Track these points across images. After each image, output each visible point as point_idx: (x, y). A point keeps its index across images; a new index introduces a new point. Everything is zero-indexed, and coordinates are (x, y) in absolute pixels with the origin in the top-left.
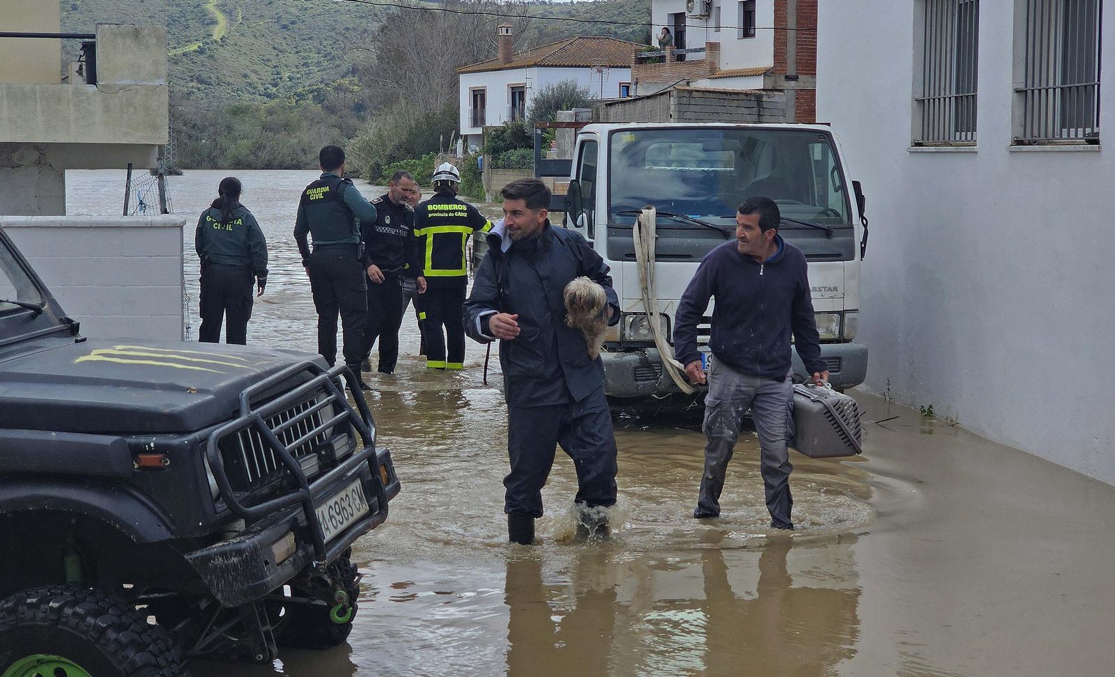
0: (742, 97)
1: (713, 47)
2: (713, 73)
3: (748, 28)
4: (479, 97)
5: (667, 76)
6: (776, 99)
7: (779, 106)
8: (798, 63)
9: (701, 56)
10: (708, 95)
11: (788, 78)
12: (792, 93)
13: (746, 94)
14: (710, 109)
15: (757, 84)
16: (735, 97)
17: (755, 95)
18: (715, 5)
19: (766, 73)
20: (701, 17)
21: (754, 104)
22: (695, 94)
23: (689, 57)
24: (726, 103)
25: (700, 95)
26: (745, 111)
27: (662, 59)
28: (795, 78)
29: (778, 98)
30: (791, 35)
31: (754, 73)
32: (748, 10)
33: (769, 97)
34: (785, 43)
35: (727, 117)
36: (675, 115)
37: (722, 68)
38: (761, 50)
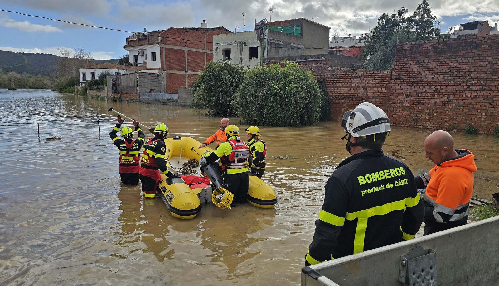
1: (145, 63)
2: (146, 69)
3: (154, 58)
4: (84, 74)
5: (134, 69)
7: (162, 77)
8: (166, 67)
9: (142, 65)
10: (146, 73)
11: (164, 70)
12: (165, 74)
13: (155, 74)
14: (146, 77)
15: (157, 71)
16: (152, 74)
17: (157, 74)
18: (145, 53)
19: (159, 69)
20: (141, 56)
21: (157, 76)
23: (139, 65)
24: (150, 76)
25: (144, 73)
26: (155, 78)
27: (132, 65)
28: (166, 70)
29: (162, 75)
30: (164, 60)
31: (156, 69)
32: (154, 55)
33: (160, 74)
34: (163, 62)
35: (151, 79)
36: (138, 78)
37: (148, 68)
38: (157, 64)
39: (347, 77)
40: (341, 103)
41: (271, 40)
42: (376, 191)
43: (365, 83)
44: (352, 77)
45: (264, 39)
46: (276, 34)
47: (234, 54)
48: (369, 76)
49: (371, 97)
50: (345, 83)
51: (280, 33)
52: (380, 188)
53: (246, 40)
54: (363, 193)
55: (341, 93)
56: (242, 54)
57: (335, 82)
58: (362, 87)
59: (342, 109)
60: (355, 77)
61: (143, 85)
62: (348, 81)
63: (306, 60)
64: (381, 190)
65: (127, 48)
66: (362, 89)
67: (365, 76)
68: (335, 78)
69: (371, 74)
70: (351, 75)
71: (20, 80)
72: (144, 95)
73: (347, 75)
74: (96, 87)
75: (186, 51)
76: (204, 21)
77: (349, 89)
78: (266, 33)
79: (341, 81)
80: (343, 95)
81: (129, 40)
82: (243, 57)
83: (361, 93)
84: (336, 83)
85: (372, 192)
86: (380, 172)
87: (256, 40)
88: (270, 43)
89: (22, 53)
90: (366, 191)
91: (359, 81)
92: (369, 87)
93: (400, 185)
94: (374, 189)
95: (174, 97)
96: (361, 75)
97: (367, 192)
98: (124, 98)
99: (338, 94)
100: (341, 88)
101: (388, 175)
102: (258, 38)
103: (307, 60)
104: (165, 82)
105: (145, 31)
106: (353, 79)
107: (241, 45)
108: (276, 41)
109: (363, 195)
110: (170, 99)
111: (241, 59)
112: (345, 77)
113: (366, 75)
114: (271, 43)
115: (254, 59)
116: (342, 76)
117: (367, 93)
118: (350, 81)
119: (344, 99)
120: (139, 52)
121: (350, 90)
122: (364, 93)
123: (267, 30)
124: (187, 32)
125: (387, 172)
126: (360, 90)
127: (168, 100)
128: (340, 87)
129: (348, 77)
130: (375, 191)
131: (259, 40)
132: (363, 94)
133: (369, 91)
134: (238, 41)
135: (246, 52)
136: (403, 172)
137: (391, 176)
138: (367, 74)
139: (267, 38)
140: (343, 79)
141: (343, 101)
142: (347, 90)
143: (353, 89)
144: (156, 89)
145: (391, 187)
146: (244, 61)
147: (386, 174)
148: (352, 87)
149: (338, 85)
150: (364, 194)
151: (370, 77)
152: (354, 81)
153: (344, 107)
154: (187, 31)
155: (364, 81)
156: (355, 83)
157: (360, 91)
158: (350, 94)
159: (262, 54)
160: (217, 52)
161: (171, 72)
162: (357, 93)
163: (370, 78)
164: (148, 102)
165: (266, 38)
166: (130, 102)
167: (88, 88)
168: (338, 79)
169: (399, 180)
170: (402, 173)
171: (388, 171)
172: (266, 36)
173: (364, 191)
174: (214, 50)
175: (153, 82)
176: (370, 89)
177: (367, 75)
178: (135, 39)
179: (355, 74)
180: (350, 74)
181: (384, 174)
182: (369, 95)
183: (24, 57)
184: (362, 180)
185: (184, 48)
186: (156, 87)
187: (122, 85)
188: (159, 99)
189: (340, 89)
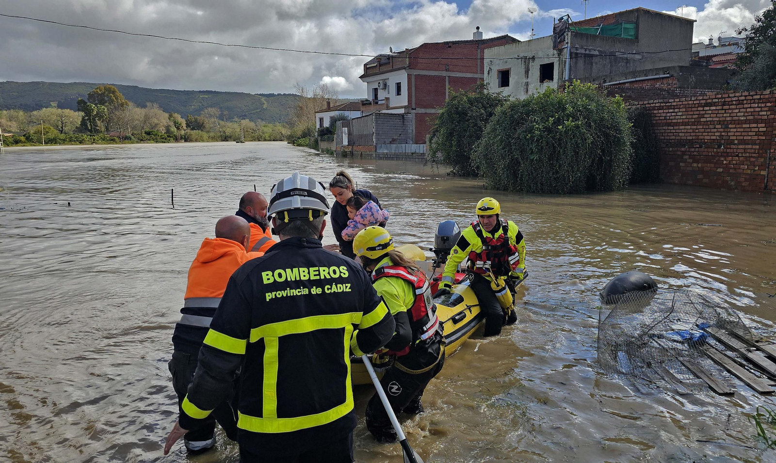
0: (397, 116)
1: (387, 99)
2: (388, 108)
3: (399, 92)
4: (321, 120)
5: (373, 109)
6: (409, 116)
7: (410, 119)
8: (416, 104)
9: (383, 102)
10: (386, 115)
11: (413, 109)
12: (414, 114)
13: (399, 115)
14: (386, 120)
15: (402, 111)
16: (395, 116)
17: (402, 115)
18: (388, 85)
19: (405, 107)
20: (383, 89)
21: (402, 118)
22: (381, 115)
23: (379, 103)
24: (392, 118)
25: (383, 115)
26: (399, 121)
27: (370, 104)
28: (415, 109)
30: (413, 94)
31: (401, 107)
32: (399, 86)
33: (407, 116)
34: (411, 97)
35: (392, 123)
36: (375, 122)
37: (391, 106)
38: (403, 100)
39: (690, 106)
40: (679, 153)
41: (577, 50)
42: (292, 295)
43: (725, 115)
44: (700, 105)
45: (563, 48)
46: (587, 38)
47: (517, 77)
48: (732, 101)
49: (736, 142)
50: (688, 117)
51: (594, 37)
52: (299, 292)
53: (535, 52)
54: (269, 296)
55: (680, 134)
56: (528, 77)
57: (668, 115)
58: (719, 122)
59: (681, 164)
60: (707, 105)
61: (381, 132)
62: (692, 113)
63: (634, 79)
64: (300, 294)
65: (364, 79)
66: (719, 126)
67: (725, 101)
68: (669, 108)
69: (738, 97)
70: (698, 102)
71: (253, 130)
72: (381, 147)
73: (690, 102)
74: (326, 137)
75: (447, 78)
76: (478, 28)
77: (695, 127)
78: (568, 37)
79: (680, 114)
80: (682, 138)
81: (368, 66)
82: (529, 80)
83: (716, 134)
84: (671, 118)
85: (285, 295)
86: (301, 269)
87: (552, 51)
88: (574, 56)
89: (260, 95)
90: (274, 293)
91: (714, 112)
92: (733, 122)
93: (334, 292)
94: (289, 291)
95: (422, 148)
96: (717, 100)
97: (275, 295)
98: (356, 153)
99: (674, 137)
100: (679, 126)
101: (315, 275)
102: (554, 48)
103: (637, 79)
104: (414, 127)
105: (391, 51)
106: (702, 109)
107: (527, 61)
108: (586, 51)
109: (268, 300)
110: (415, 153)
111: (527, 84)
112: (687, 106)
113: (727, 100)
114: (577, 54)
115: (547, 84)
116: (681, 103)
117: (730, 134)
118: (698, 112)
119: (684, 146)
120: (379, 83)
121: (697, 129)
122: (723, 134)
123: (570, 34)
124: (449, 49)
125: (314, 271)
126: (715, 128)
127: (413, 153)
128: (677, 124)
129: (693, 106)
130: (289, 295)
131: (555, 52)
132: (721, 135)
133: (732, 130)
134: (522, 55)
135: (535, 72)
136: (344, 274)
137: (320, 277)
138: (729, 97)
139: (569, 44)
140: (684, 110)
141: (683, 149)
142: (691, 129)
143: (701, 127)
144: (400, 138)
145: (318, 293)
146: (531, 87)
147: (312, 273)
148: (699, 123)
149: (673, 121)
150: (270, 298)
151: (734, 102)
152: (704, 112)
153: (685, 161)
154: (450, 47)
155: (723, 111)
156: (706, 116)
157: (715, 130)
158: (696, 136)
159: (561, 73)
160: (490, 75)
161: (422, 111)
162: (710, 134)
163: (735, 105)
164: (387, 157)
165: (567, 47)
166: (363, 157)
167: (319, 138)
168: (674, 109)
169: (334, 284)
170: (340, 275)
171: (317, 268)
172: (567, 43)
173: (270, 294)
174: (486, 72)
175: (396, 128)
176: (734, 126)
177: (729, 99)
178: (375, 65)
179: (706, 100)
180: (697, 100)
181: (309, 273)
182: (731, 138)
183: (263, 99)
184: (267, 277)
185: (444, 74)
186: (400, 134)
187: (355, 134)
188: (400, 153)
189: (677, 127)
